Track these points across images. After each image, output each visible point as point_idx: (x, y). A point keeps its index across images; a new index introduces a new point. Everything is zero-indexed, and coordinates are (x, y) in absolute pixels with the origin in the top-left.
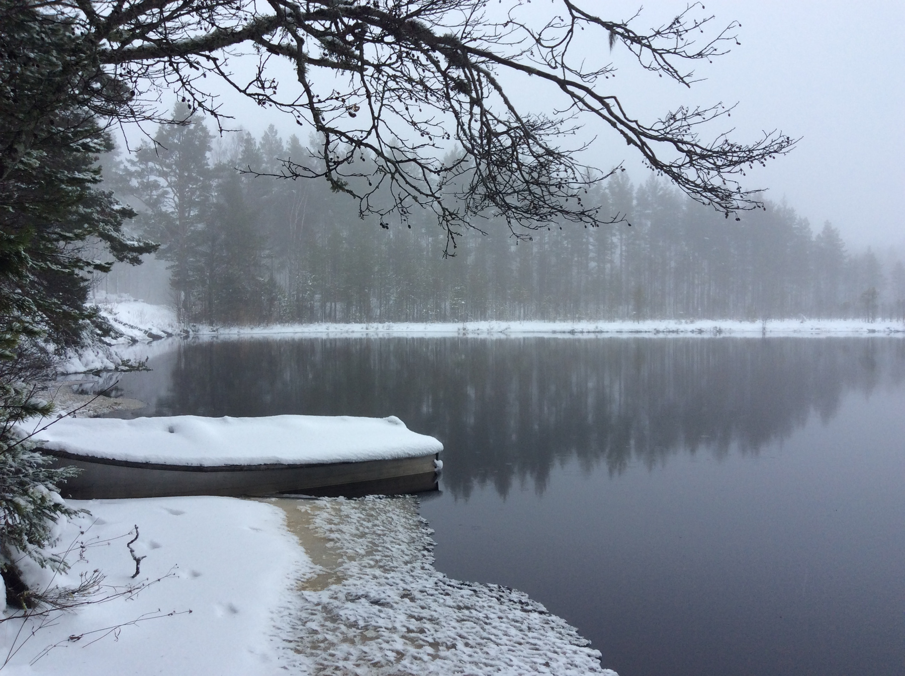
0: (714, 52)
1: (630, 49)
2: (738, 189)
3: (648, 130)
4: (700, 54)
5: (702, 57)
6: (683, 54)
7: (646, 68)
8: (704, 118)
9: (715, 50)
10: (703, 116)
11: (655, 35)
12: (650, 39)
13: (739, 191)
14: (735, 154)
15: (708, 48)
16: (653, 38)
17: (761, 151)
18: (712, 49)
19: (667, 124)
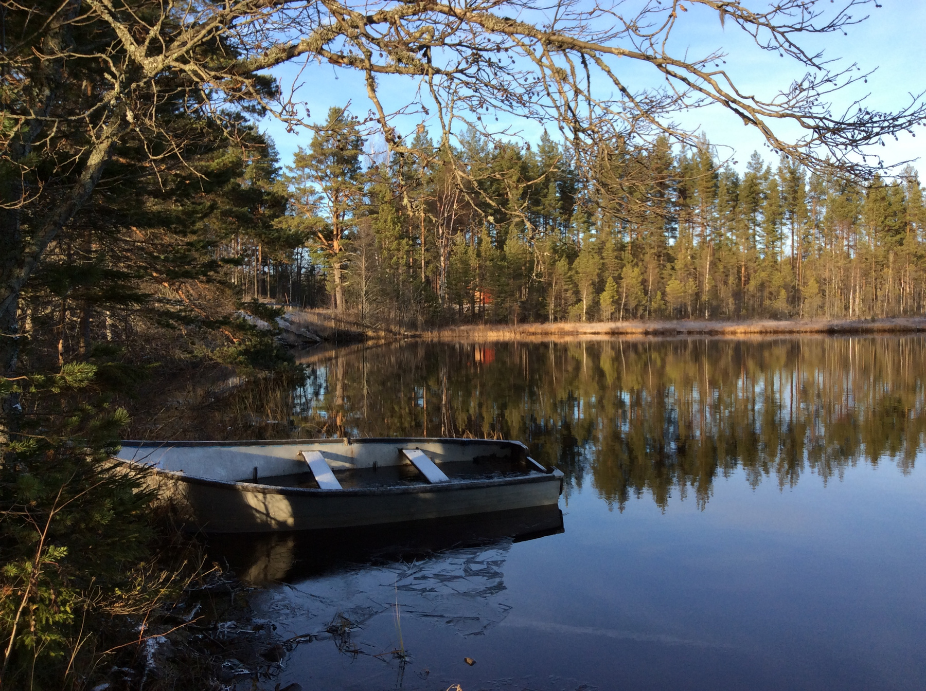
0: (849, 21)
1: (744, 28)
2: (879, 163)
3: (768, 105)
4: (832, 26)
5: (834, 29)
6: (810, 28)
7: (765, 48)
8: (836, 85)
9: (850, 18)
10: (834, 82)
11: (775, 11)
12: (769, 17)
13: (882, 166)
14: (875, 125)
15: (840, 17)
16: (772, 15)
17: (909, 118)
18: (845, 18)
19: (790, 97)
